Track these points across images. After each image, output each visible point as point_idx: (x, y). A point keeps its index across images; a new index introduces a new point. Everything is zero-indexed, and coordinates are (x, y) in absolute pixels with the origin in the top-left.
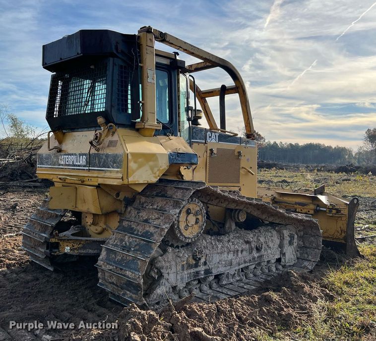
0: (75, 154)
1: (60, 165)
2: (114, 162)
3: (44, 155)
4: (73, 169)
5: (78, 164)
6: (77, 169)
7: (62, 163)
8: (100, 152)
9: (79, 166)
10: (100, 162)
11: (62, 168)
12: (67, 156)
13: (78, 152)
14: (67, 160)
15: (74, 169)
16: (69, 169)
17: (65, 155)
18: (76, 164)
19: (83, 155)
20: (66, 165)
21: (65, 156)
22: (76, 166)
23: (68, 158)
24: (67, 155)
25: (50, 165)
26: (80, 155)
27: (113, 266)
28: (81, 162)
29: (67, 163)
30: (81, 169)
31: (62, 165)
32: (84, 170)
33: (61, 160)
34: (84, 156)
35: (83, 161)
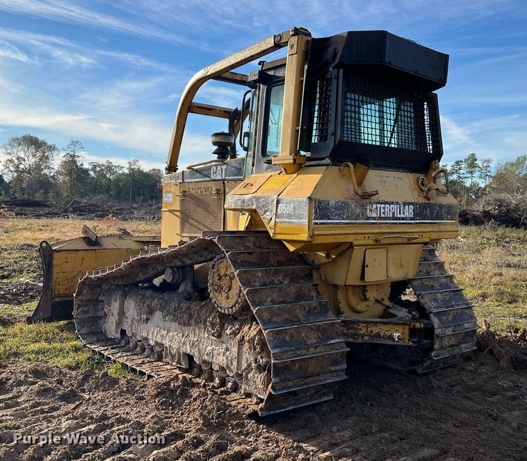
0: (397, 203)
1: (368, 218)
2: (449, 213)
3: (332, 203)
4: (393, 223)
5: (402, 216)
6: (400, 223)
7: (374, 215)
8: (431, 201)
9: (403, 219)
10: (432, 214)
11: (374, 223)
12: (383, 206)
13: (401, 201)
14: (382, 210)
15: (396, 223)
16: (386, 223)
17: (379, 203)
18: (399, 216)
19: (409, 204)
20: (380, 218)
21: (379, 206)
22: (399, 219)
23: (384, 208)
24: (382, 203)
25: (348, 218)
26: (405, 204)
27: (451, 326)
28: (407, 214)
29: (383, 216)
30: (406, 223)
31: (374, 218)
32: (411, 223)
33: (371, 210)
34: (411, 206)
35: (409, 212)
